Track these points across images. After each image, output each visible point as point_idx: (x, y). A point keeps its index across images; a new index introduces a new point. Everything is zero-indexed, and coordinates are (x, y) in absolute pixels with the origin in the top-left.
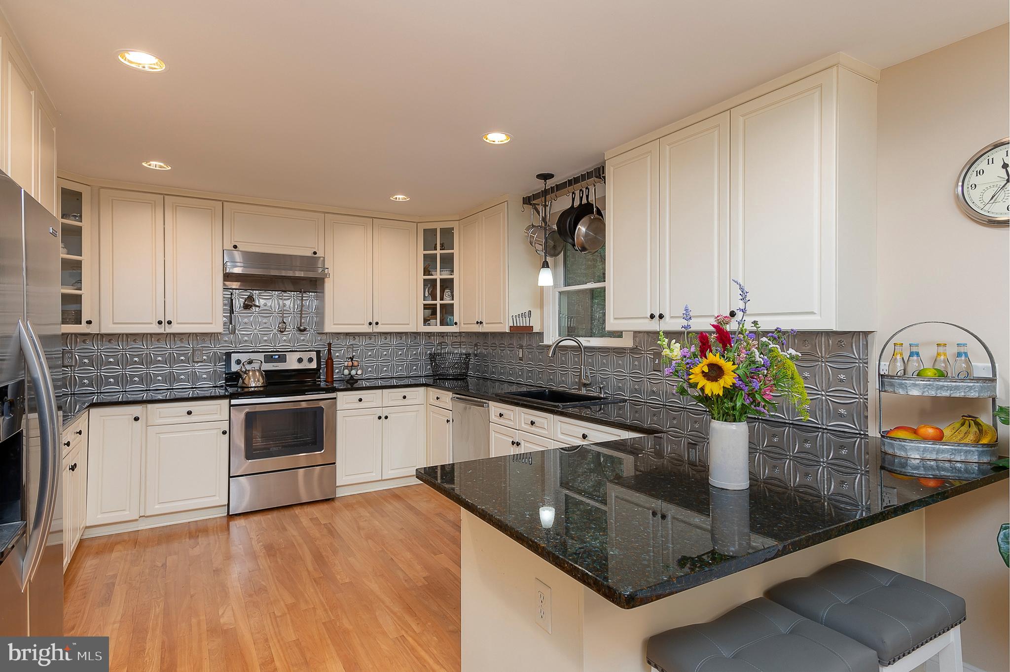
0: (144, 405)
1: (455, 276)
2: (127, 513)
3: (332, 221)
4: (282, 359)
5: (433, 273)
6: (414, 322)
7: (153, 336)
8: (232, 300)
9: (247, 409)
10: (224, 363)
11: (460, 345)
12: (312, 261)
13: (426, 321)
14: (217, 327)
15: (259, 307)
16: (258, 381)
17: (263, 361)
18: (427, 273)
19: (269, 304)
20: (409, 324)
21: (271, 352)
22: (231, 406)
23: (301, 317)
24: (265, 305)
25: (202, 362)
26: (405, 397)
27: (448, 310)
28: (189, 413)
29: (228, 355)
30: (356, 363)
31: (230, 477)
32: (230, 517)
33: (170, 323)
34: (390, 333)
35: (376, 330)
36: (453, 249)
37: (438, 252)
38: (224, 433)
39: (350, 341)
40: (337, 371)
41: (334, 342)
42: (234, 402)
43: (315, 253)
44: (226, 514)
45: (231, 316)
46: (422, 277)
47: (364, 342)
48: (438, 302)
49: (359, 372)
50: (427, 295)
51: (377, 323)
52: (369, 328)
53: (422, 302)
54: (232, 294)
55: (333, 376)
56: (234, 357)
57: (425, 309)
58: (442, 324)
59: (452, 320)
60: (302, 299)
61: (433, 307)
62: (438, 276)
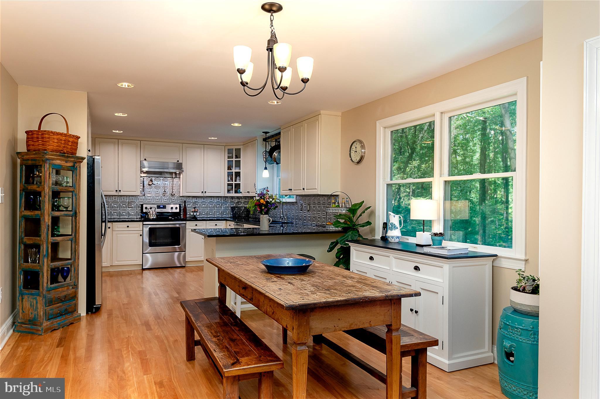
0: (112, 223)
1: (241, 171)
2: (106, 263)
3: (186, 147)
4: (164, 207)
5: (232, 169)
6: (223, 192)
7: (113, 196)
8: (144, 181)
9: (150, 226)
10: (140, 209)
13: (229, 191)
14: (138, 193)
15: (155, 185)
16: (154, 216)
17: (156, 208)
18: (229, 169)
19: (159, 183)
20: (220, 193)
21: (160, 204)
22: (143, 225)
23: (173, 189)
24: (157, 184)
25: (131, 208)
26: (216, 225)
27: (238, 186)
28: (128, 227)
29: (142, 205)
30: (196, 210)
31: (143, 253)
32: (143, 269)
33: (120, 191)
34: (213, 197)
35: (205, 195)
36: (240, 158)
37: (234, 159)
38: (141, 235)
39: (194, 200)
40: (188, 213)
41: (187, 200)
42: (144, 223)
43: (178, 161)
44: (141, 269)
45: (143, 189)
46: (227, 171)
47: (200, 200)
48: (234, 182)
49: (198, 214)
50: (229, 179)
51: (205, 192)
52: (202, 194)
53: (227, 182)
54: (144, 179)
55: (186, 215)
56: (144, 206)
57: (228, 185)
58: (235, 193)
59: (240, 191)
60: (173, 181)
61: (231, 185)
62: (234, 170)
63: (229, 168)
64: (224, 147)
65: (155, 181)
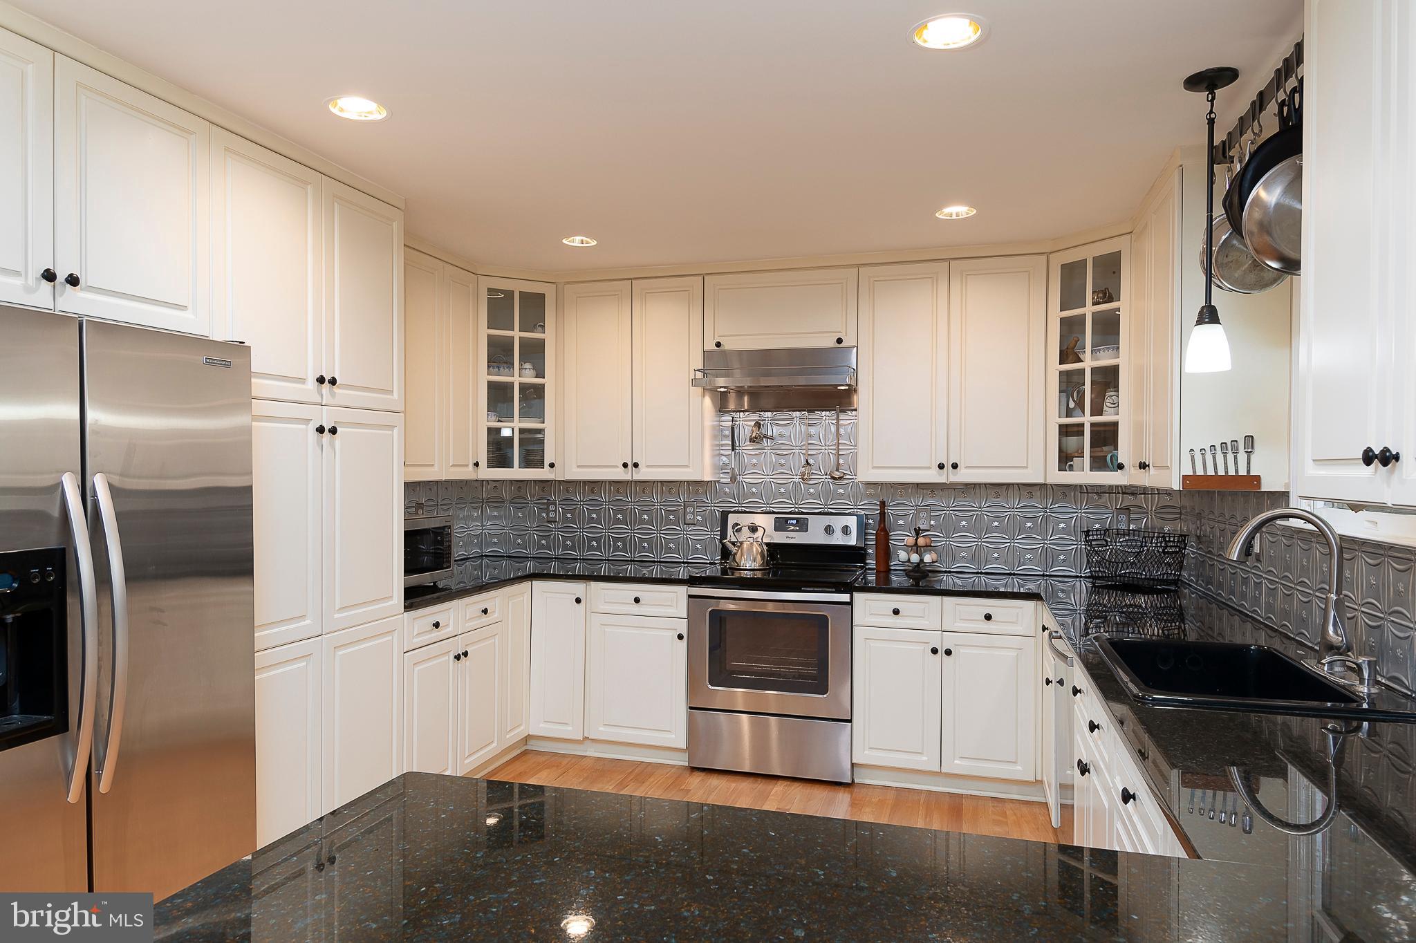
0: (588, 583)
2: (571, 728)
3: (872, 279)
5: (1079, 356)
6: (1041, 462)
8: (733, 429)
10: (720, 528)
11: (1180, 514)
12: (834, 355)
13: (1065, 460)
14: (697, 473)
15: (772, 439)
16: (755, 560)
17: (771, 528)
18: (1068, 357)
19: (787, 433)
20: (1028, 467)
21: (790, 513)
22: (693, 596)
23: (836, 456)
24: (781, 434)
25: (694, 524)
26: (988, 617)
27: (1106, 436)
28: (637, 600)
29: (725, 515)
30: (921, 542)
31: (688, 707)
33: (637, 464)
34: (1008, 486)
36: (1118, 299)
38: (680, 637)
39: (925, 500)
41: (895, 499)
42: (692, 591)
43: (839, 341)
45: (731, 455)
46: (1056, 367)
48: (1087, 419)
49: (928, 558)
50: (1072, 406)
51: (955, 465)
52: (943, 474)
53: (1057, 419)
54: (733, 420)
55: (889, 561)
56: (732, 519)
57: (1060, 433)
58: (1095, 467)
59: (1113, 458)
60: (837, 425)
61: (1077, 430)
62: (1088, 363)
63: (1068, 353)
64: (1044, 257)
65: (774, 427)
